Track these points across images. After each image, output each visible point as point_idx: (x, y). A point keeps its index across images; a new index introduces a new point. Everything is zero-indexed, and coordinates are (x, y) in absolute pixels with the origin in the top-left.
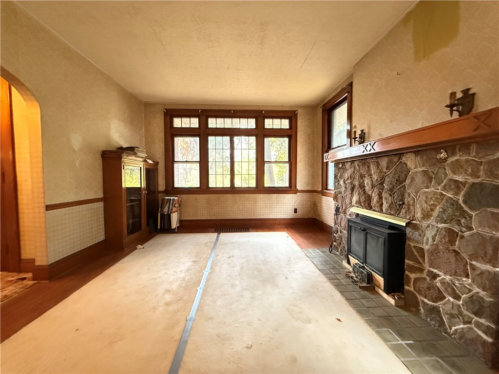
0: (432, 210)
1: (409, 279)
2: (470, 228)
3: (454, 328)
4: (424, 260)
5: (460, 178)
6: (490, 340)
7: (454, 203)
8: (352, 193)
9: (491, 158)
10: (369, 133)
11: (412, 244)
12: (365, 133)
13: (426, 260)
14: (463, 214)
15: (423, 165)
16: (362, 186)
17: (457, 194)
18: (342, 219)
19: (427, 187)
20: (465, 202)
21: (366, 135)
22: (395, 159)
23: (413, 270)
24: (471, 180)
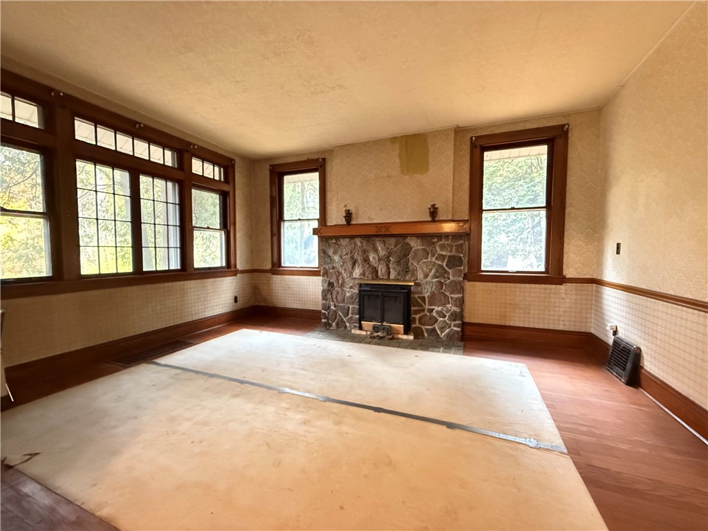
0: (430, 272)
1: (414, 318)
2: (449, 279)
3: (443, 334)
4: (425, 304)
5: (444, 253)
6: (459, 329)
7: (441, 266)
8: (353, 267)
9: (456, 243)
10: (357, 214)
11: (416, 296)
12: (351, 214)
13: (427, 303)
14: (447, 272)
15: (423, 245)
16: (366, 260)
17: (443, 261)
18: (338, 293)
19: (426, 259)
20: (447, 265)
21: (354, 216)
22: (401, 240)
23: (417, 312)
24: (449, 254)
